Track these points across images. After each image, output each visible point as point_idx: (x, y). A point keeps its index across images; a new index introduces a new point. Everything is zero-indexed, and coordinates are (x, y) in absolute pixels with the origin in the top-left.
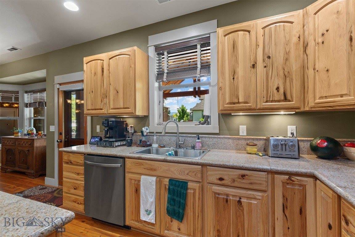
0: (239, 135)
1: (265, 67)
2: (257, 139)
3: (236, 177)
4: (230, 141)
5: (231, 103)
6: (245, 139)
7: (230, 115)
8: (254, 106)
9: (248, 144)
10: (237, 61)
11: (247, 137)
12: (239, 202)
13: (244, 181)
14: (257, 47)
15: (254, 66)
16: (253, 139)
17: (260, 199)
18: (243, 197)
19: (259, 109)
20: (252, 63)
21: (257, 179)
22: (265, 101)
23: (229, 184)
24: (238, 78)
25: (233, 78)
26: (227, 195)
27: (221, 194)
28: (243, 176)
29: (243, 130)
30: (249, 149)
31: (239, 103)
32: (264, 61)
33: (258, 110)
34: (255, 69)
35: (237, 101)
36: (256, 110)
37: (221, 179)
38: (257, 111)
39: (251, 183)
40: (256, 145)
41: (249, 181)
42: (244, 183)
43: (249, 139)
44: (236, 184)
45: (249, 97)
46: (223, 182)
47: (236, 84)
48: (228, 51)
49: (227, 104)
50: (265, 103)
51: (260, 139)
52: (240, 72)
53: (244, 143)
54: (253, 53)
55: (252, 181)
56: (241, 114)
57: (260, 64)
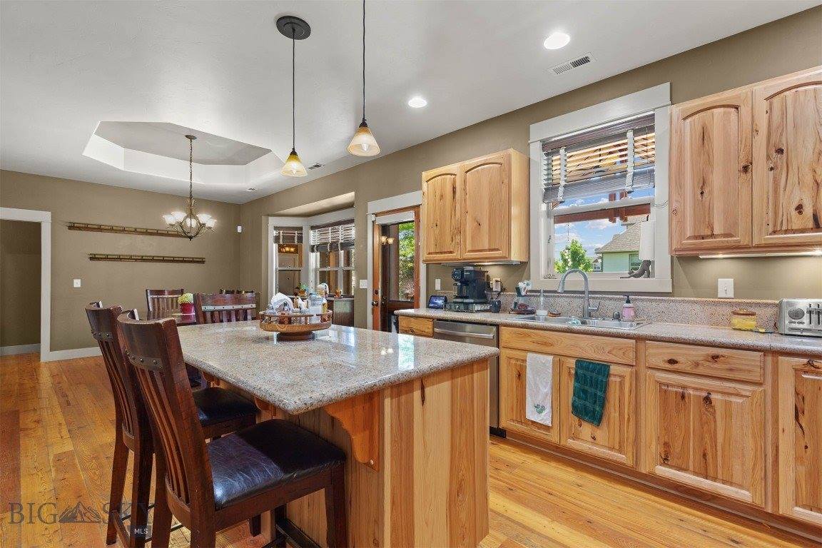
0: (716, 296)
1: (772, 169)
2: (758, 305)
3: (702, 358)
4: (697, 307)
5: (696, 237)
6: (731, 304)
7: (695, 259)
8: (745, 241)
9: (735, 313)
10: (709, 162)
11: (734, 300)
12: (707, 400)
13: (716, 366)
14: (755, 133)
15: (745, 169)
16: (750, 304)
17: (748, 397)
18: (713, 391)
19: (758, 247)
20: (743, 164)
21: (744, 362)
22: (771, 229)
23: (688, 369)
24: (711, 192)
25: (702, 193)
26: (684, 387)
27: (673, 386)
28: (715, 358)
29: (726, 287)
30: (737, 321)
31: (712, 236)
32: (768, 158)
33: (754, 247)
34: (749, 175)
35: (709, 233)
36: (750, 248)
37: (672, 362)
38: (753, 250)
39: (731, 370)
40: (753, 314)
41: (727, 366)
42: (717, 368)
43: (739, 304)
44: (700, 370)
45: (736, 224)
46: (676, 366)
47: (707, 204)
48: (691, 144)
49: (689, 238)
50: (770, 234)
51: (767, 305)
52: (716, 180)
53: (728, 310)
54: (746, 146)
55: (733, 366)
56: (720, 256)
57: (760, 166)
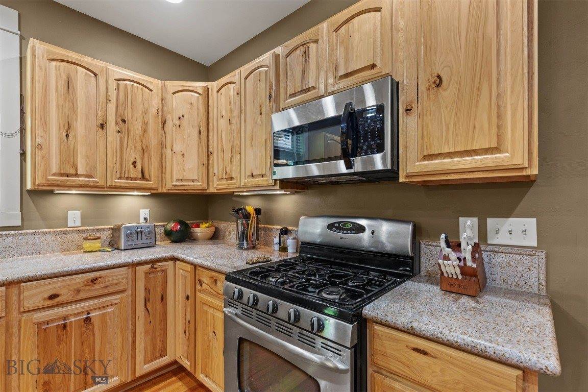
0: (66, 226)
1: (119, 132)
2: (99, 230)
3: (83, 284)
4: (49, 237)
5: (61, 175)
6: (79, 232)
7: (51, 192)
8: (101, 183)
9: (86, 239)
10: (74, 109)
11: (82, 228)
12: (88, 320)
13: (95, 287)
14: (108, 102)
15: (102, 126)
16: (93, 230)
17: (117, 303)
18: (90, 310)
19: (110, 187)
20: (100, 122)
22: (118, 176)
23: (70, 298)
24: (75, 137)
25: (67, 136)
26: (65, 318)
27: (53, 321)
28: (94, 281)
29: (74, 218)
30: (87, 245)
31: (76, 175)
32: (117, 123)
33: (107, 188)
34: (104, 131)
35: (74, 173)
36: (104, 188)
37: (53, 297)
38: (106, 190)
39: (106, 287)
40: (99, 238)
41: (103, 285)
42: (97, 289)
43: (85, 231)
44: (82, 295)
45: (95, 168)
46: (57, 300)
47: (72, 146)
48: (57, 87)
49: (54, 175)
50: (118, 179)
51: (104, 230)
52: (80, 128)
53: (75, 237)
54: (102, 108)
55: (108, 284)
56: (74, 192)
57: (111, 126)
